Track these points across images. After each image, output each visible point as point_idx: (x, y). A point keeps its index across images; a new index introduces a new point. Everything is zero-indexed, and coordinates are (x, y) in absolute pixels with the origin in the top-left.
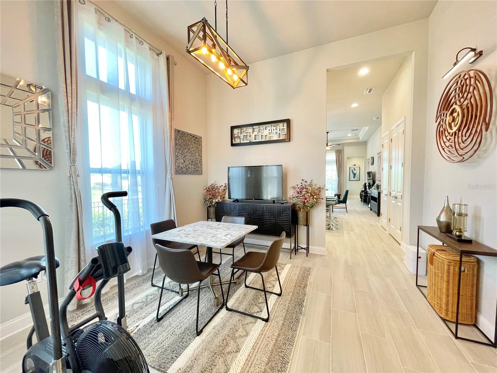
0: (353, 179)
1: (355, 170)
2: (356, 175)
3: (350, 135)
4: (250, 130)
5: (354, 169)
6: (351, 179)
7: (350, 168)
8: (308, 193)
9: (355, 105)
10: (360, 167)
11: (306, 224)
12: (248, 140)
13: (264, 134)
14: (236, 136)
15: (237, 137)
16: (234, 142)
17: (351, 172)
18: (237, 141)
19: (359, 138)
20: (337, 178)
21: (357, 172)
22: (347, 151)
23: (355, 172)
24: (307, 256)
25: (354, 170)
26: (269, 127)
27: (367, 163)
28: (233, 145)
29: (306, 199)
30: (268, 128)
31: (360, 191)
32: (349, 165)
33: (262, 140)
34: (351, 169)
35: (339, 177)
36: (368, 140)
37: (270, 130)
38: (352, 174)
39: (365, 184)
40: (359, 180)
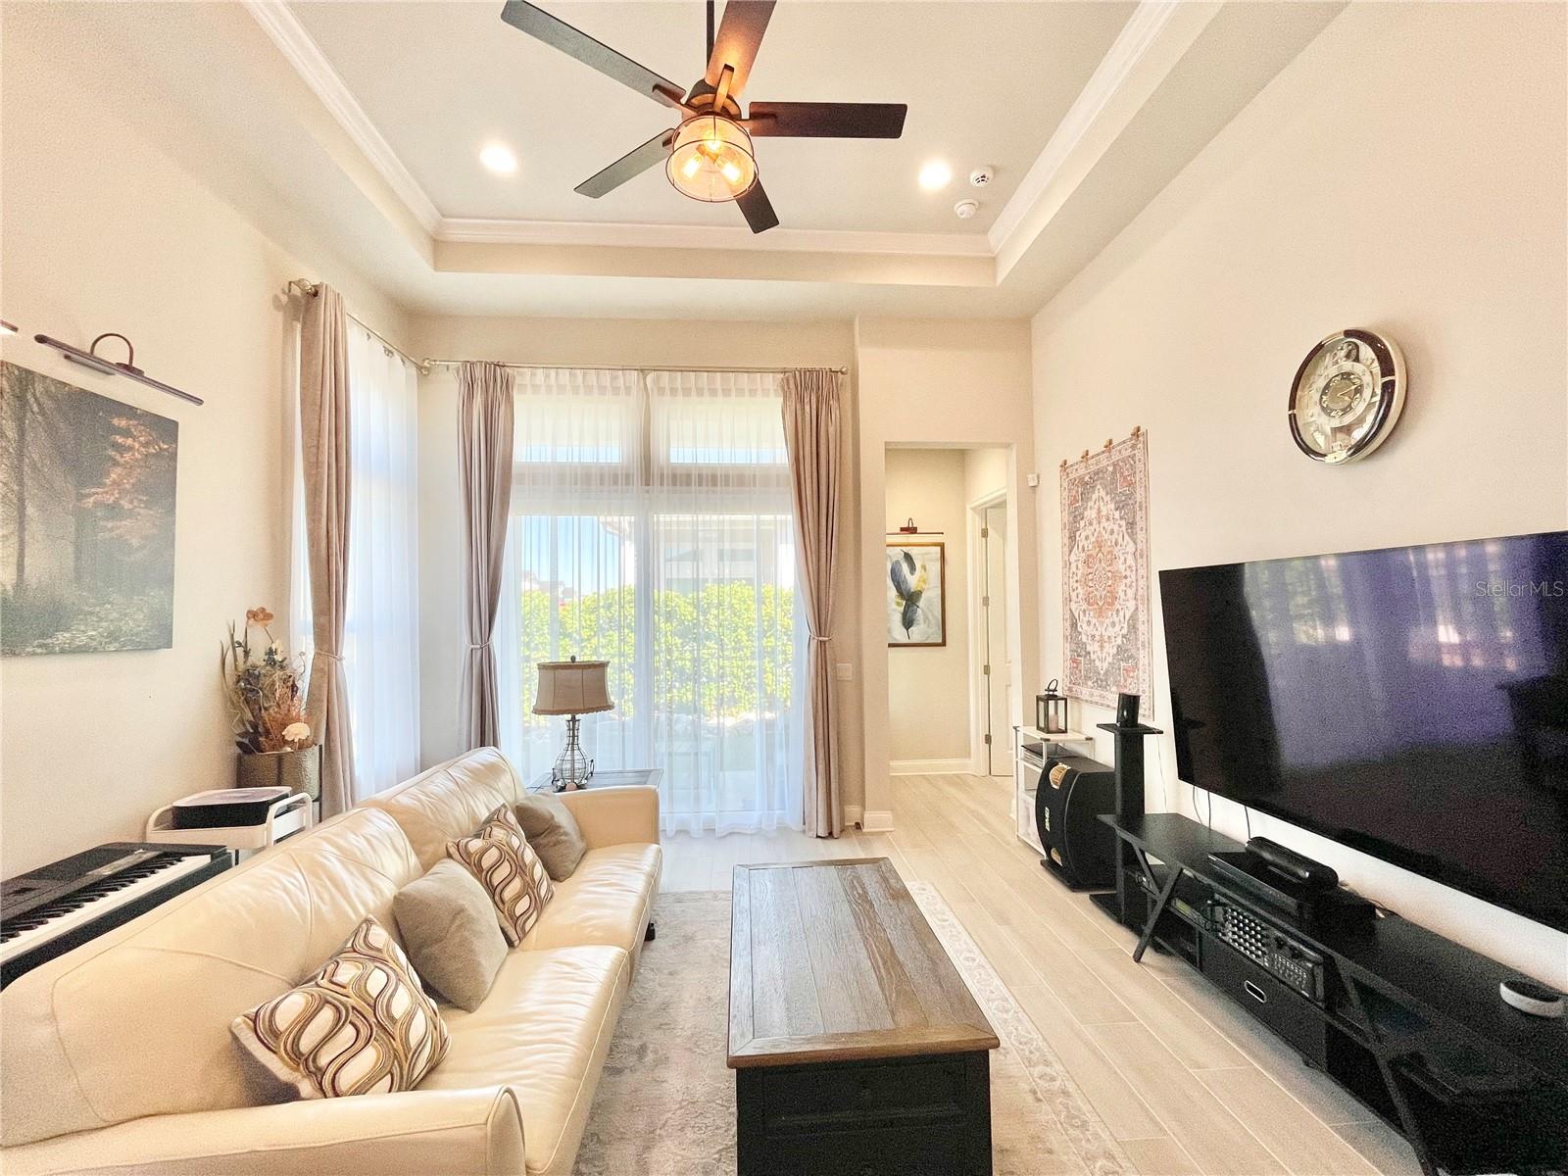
0: (899, 634)
10: (942, 546)
19: (995, 265)
21: (923, 579)
23: (913, 582)
25: (905, 567)
35: (817, 628)
40: (944, 644)
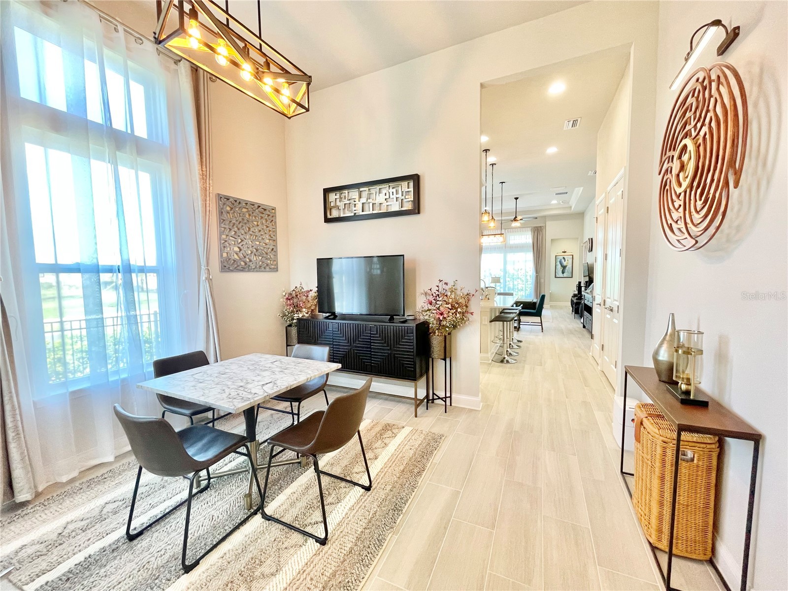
0: (561, 275)
1: (565, 261)
2: (567, 268)
3: (554, 202)
4: (354, 194)
5: (564, 258)
6: (557, 276)
7: (556, 256)
8: (447, 303)
9: (552, 150)
10: (573, 255)
11: (443, 357)
12: (351, 212)
13: (377, 201)
14: (332, 204)
15: (334, 207)
16: (329, 216)
17: (558, 263)
18: (335, 214)
19: (571, 207)
20: (535, 273)
21: (568, 263)
22: (552, 230)
23: (565, 264)
24: (446, 412)
25: (563, 260)
26: (385, 188)
27: (584, 247)
28: (327, 220)
29: (442, 314)
30: (384, 191)
31: (572, 295)
32: (553, 252)
33: (374, 212)
34: (558, 258)
35: (537, 273)
36: (585, 211)
37: (387, 194)
38: (559, 266)
39: (580, 283)
40: (572, 277)
